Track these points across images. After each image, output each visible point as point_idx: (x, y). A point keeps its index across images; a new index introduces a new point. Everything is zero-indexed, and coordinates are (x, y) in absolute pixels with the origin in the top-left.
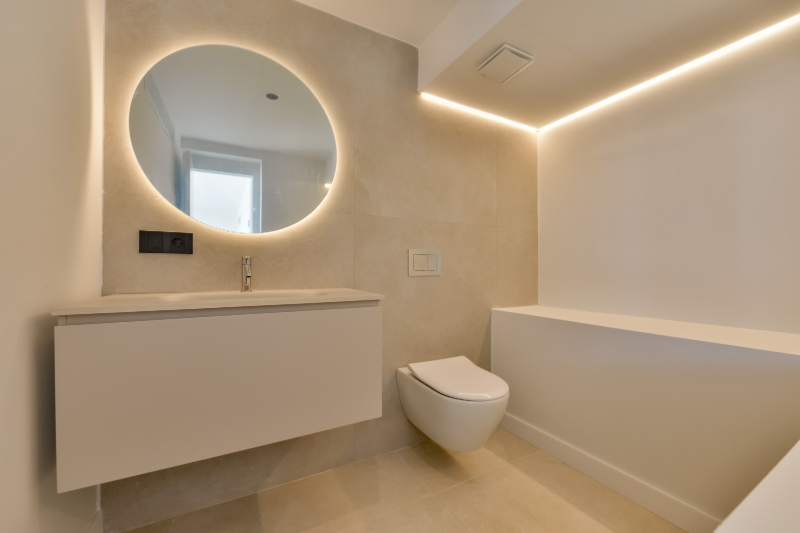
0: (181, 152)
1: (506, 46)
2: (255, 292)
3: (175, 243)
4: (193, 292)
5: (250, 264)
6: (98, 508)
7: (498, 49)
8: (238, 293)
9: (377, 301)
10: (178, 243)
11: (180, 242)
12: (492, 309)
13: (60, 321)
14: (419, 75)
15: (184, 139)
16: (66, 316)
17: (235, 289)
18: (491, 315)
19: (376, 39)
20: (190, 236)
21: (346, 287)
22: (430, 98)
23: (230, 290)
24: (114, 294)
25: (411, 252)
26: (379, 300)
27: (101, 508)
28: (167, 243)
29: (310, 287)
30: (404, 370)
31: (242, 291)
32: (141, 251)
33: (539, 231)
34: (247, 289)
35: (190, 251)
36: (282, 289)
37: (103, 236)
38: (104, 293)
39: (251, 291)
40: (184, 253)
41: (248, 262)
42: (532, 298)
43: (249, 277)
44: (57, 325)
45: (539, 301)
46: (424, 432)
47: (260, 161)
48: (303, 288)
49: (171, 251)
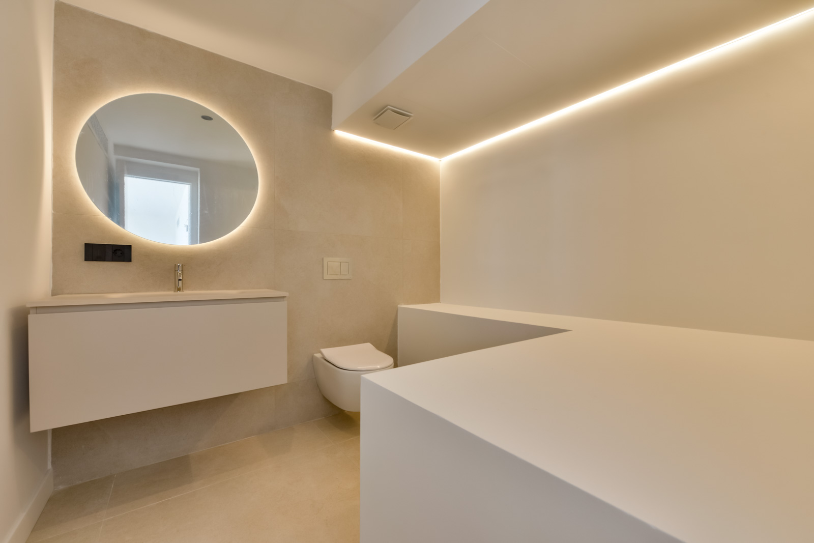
0: (113, 158)
1: (389, 107)
2: (186, 292)
3: (116, 253)
4: (132, 292)
5: (182, 270)
6: (50, 466)
7: (382, 110)
8: (172, 293)
9: (283, 297)
10: (119, 253)
11: (120, 252)
12: (399, 306)
13: (31, 311)
14: (333, 116)
15: (117, 147)
16: (36, 307)
17: (169, 290)
18: (397, 311)
19: (294, 86)
20: (130, 247)
21: (268, 289)
22: (342, 135)
23: (164, 291)
24: (62, 294)
25: (326, 260)
26: (285, 297)
27: (52, 466)
28: (109, 253)
29: (235, 289)
30: (318, 355)
31: (175, 291)
32: (86, 260)
33: (441, 242)
34: (179, 290)
35: (130, 260)
36: (211, 290)
37: (53, 248)
38: (54, 293)
39: (183, 291)
40: (124, 261)
41: (180, 268)
42: (435, 297)
43: (180, 280)
44: (29, 314)
45: (441, 299)
46: (338, 406)
47: (198, 169)
48: (229, 289)
49: (113, 260)
